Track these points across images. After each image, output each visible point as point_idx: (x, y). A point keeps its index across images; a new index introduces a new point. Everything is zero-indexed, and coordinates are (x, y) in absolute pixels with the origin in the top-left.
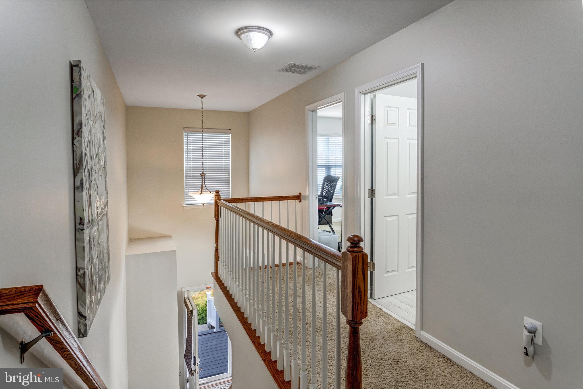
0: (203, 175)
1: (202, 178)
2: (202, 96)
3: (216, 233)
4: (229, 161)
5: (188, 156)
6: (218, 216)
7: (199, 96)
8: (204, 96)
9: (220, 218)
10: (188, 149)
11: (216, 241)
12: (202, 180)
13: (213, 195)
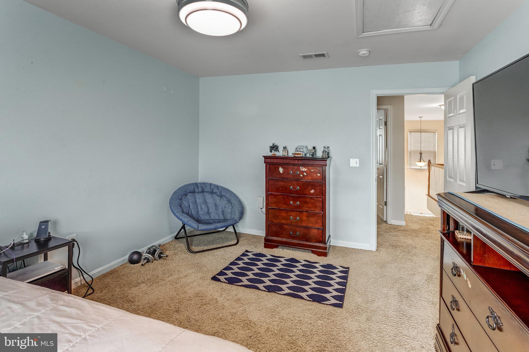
0: (421, 154)
1: (420, 155)
2: (421, 117)
3: (428, 179)
4: (436, 147)
5: (411, 146)
6: (430, 171)
7: (420, 117)
8: (422, 117)
9: (431, 172)
10: (411, 148)
11: (428, 181)
12: (421, 157)
13: (426, 163)
